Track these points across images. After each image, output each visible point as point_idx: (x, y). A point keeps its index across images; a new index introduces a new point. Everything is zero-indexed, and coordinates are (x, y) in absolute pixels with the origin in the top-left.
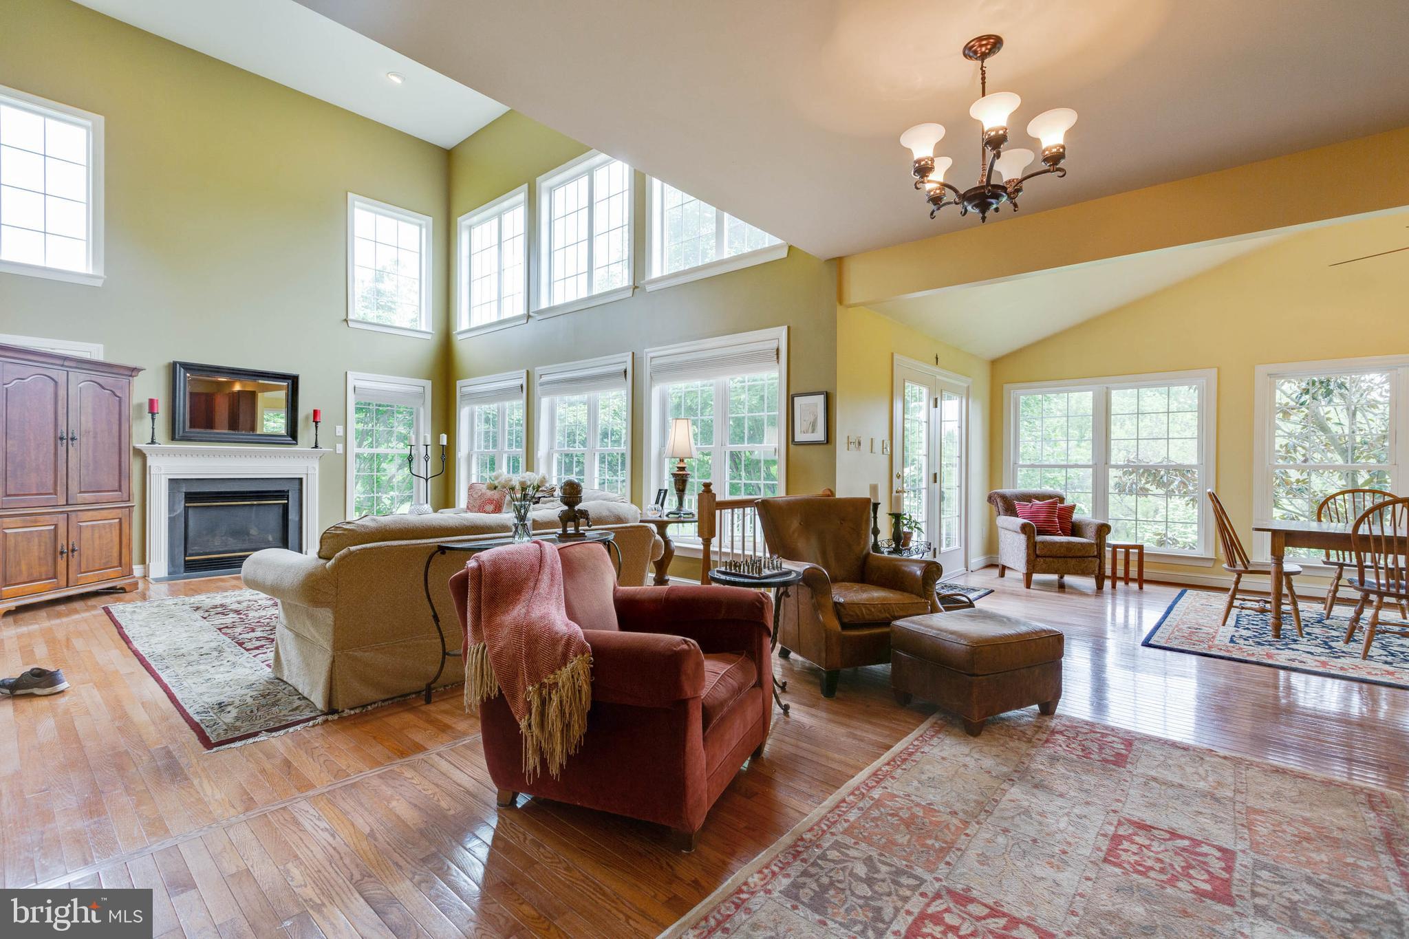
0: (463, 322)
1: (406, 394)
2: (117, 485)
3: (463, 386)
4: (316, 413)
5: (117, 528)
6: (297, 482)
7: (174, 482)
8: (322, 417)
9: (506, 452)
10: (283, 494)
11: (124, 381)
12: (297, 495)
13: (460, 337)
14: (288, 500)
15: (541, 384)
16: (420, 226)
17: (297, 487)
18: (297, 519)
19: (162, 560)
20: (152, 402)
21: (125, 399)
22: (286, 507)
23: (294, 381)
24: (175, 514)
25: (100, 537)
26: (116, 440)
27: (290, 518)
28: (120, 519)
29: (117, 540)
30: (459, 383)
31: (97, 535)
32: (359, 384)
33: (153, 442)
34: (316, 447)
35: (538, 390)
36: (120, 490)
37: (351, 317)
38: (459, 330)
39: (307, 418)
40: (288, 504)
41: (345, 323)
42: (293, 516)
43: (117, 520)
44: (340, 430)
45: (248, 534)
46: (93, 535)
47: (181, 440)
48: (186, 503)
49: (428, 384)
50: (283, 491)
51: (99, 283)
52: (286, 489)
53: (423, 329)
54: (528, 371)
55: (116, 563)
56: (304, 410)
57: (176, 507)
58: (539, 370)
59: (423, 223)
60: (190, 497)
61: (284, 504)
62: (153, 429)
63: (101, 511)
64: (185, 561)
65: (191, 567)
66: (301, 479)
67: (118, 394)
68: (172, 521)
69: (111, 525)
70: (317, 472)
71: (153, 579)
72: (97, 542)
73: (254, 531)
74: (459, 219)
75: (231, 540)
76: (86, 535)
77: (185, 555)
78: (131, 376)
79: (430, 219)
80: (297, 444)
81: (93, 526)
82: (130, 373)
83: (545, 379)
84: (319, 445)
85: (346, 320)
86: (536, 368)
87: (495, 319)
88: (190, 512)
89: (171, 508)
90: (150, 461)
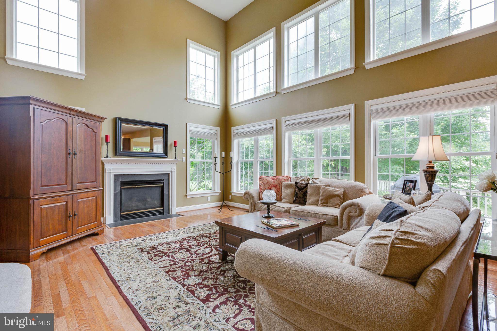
0: (234, 100)
1: (210, 134)
2: (94, 179)
3: (234, 130)
4: (175, 142)
5: (95, 201)
6: (167, 176)
7: (116, 177)
8: (178, 144)
9: (259, 160)
10: (160, 181)
11: (98, 124)
12: (167, 182)
13: (233, 107)
14: (163, 184)
15: (286, 126)
16: (214, 56)
17: (167, 177)
18: (167, 193)
19: (111, 215)
20: (107, 137)
21: (98, 134)
22: (162, 187)
23: (166, 126)
24: (117, 192)
25: (87, 207)
26: (94, 155)
27: (164, 193)
28: (96, 197)
29: (94, 207)
30: (233, 129)
31: (86, 206)
32: (192, 129)
33: (107, 157)
34: (175, 158)
35: (283, 128)
36: (96, 181)
37: (188, 97)
38: (232, 104)
39: (171, 145)
40: (163, 186)
41: (186, 100)
42: (165, 192)
43: (95, 197)
44: (184, 150)
45: (147, 201)
46: (84, 206)
47: (119, 156)
48: (121, 186)
49: (218, 129)
50: (161, 180)
51: (83, 78)
52: (162, 179)
53: (216, 103)
54: (276, 120)
55: (94, 220)
56: (170, 141)
57: (117, 188)
58: (284, 119)
59: (216, 54)
60: (123, 184)
61: (161, 186)
62: (107, 150)
63: (88, 193)
64: (121, 215)
65: (123, 217)
66: (169, 174)
67: (95, 131)
68: (115, 195)
69: (92, 200)
70: (175, 170)
71: (107, 225)
72: (86, 209)
73: (149, 200)
74: (232, 52)
75: (140, 204)
76: (81, 206)
77: (121, 212)
78: (101, 122)
79: (219, 53)
80: (167, 157)
81: (84, 201)
82: (100, 120)
83: (287, 123)
84: (177, 158)
85: (186, 99)
86: (282, 118)
87: (252, 96)
88: (123, 191)
89: (115, 190)
90: (106, 166)
